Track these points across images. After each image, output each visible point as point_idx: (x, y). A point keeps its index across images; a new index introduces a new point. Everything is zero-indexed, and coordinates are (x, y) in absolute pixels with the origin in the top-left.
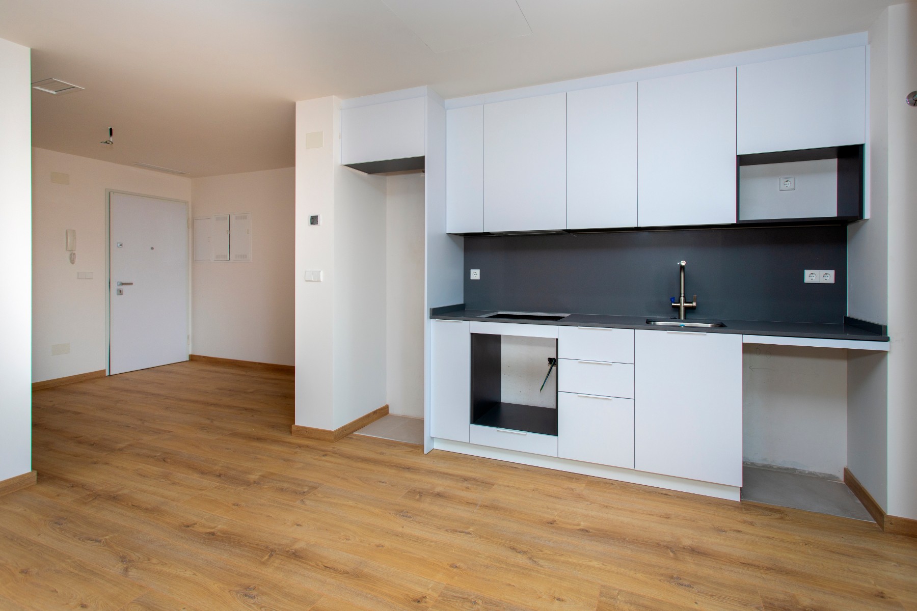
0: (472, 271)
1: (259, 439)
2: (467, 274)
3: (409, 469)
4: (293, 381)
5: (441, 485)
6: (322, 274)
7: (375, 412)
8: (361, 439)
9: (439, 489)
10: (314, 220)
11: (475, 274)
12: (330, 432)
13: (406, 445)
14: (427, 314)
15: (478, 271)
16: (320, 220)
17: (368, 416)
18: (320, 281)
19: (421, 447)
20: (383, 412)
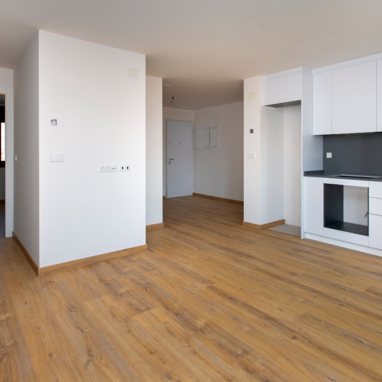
0: (327, 154)
1: (230, 225)
2: (325, 155)
3: (293, 243)
4: (243, 208)
5: (307, 249)
6: (255, 155)
7: (278, 221)
8: (272, 230)
9: (306, 250)
10: (252, 131)
11: (329, 155)
12: (259, 226)
13: (293, 235)
14: (302, 174)
15: (331, 154)
16: (254, 131)
17: (275, 222)
18: (254, 158)
19: (300, 237)
20: (282, 222)
